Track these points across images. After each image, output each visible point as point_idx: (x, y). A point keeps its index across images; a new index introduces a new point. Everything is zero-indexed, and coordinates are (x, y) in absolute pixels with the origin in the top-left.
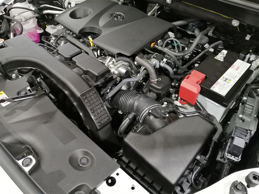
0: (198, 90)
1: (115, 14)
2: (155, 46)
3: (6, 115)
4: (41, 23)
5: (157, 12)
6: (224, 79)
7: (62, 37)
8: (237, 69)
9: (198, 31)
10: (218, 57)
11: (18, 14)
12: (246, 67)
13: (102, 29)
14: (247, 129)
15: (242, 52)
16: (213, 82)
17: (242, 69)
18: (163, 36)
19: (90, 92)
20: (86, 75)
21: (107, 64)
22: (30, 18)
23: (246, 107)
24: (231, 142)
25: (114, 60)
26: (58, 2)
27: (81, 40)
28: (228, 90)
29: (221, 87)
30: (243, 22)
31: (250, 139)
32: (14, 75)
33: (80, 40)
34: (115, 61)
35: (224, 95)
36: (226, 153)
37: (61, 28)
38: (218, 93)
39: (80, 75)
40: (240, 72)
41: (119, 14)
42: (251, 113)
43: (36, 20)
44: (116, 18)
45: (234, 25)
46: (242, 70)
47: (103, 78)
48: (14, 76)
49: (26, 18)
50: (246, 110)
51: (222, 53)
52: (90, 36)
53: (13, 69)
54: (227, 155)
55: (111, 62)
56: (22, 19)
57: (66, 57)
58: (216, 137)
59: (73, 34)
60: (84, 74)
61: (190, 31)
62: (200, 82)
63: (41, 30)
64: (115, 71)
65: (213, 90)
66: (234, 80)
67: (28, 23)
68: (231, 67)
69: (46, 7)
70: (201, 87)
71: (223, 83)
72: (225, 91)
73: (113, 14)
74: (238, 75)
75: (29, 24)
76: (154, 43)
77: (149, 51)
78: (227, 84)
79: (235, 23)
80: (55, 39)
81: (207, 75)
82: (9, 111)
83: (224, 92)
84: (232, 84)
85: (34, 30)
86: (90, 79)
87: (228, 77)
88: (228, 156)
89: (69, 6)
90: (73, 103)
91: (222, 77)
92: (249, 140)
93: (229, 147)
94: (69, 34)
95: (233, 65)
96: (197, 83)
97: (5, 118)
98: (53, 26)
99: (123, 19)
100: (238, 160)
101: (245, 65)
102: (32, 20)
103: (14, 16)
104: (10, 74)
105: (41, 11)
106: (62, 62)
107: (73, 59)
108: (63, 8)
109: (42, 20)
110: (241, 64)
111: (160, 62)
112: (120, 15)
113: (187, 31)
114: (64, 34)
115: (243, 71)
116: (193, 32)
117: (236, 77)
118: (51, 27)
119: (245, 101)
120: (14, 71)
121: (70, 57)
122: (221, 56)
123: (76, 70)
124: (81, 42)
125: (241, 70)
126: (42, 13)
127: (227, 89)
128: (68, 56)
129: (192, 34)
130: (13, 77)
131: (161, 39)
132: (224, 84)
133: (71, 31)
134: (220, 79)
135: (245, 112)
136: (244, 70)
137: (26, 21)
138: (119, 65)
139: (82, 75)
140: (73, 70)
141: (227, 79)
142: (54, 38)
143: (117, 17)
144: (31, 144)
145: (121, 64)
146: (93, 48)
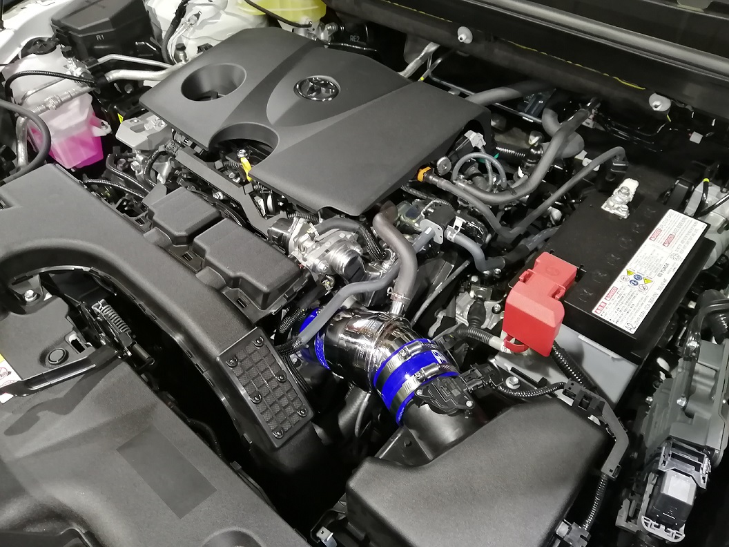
0: (556, 318)
1: (311, 80)
2: (431, 177)
3: (11, 431)
4: (102, 109)
5: (434, 60)
6: (632, 278)
7: (164, 153)
8: (668, 242)
9: (553, 116)
10: (611, 203)
11: (35, 89)
12: (693, 235)
13: (275, 131)
14: (702, 444)
15: (680, 177)
16: (600, 289)
17: (682, 242)
18: (453, 146)
19: (249, 342)
20: (235, 289)
21: (295, 240)
22: (69, 96)
23: (697, 373)
24: (654, 482)
25: (315, 230)
26: (147, 44)
27: (219, 164)
28: (643, 312)
29: (623, 305)
30: (682, 103)
31: (709, 476)
32: (30, 293)
33: (216, 163)
34: (316, 233)
35: (633, 332)
36: (643, 517)
37: (158, 129)
38: (614, 323)
39: (218, 291)
40: (676, 252)
41: (322, 80)
42: (712, 391)
43: (89, 98)
44: (314, 94)
45: (655, 109)
46: (683, 245)
47: (284, 296)
48: (29, 295)
49: (60, 99)
50: (695, 381)
51: (624, 191)
52: (244, 151)
53: (27, 274)
54: (646, 524)
55: (307, 236)
56: (48, 102)
57: (177, 234)
58: (610, 466)
59: (193, 146)
60: (228, 284)
61: (528, 113)
62: (562, 292)
63: (104, 128)
64: (317, 262)
65: (599, 316)
66: (661, 279)
67: (66, 111)
68: (649, 237)
69: (114, 61)
70: (566, 307)
71: (628, 290)
72: (635, 319)
73: (305, 81)
74: (671, 261)
75: (70, 114)
76: (425, 170)
77: (413, 192)
78: (640, 293)
79: (659, 104)
80: (143, 161)
81: (581, 267)
82: (19, 416)
83: (632, 322)
84: (655, 294)
85: (84, 129)
86: (245, 298)
87: (642, 271)
88: (649, 525)
89: (181, 54)
90: (203, 372)
91: (624, 273)
92: (706, 480)
93: (651, 496)
94: (182, 146)
95: (655, 229)
96: (553, 296)
97: (9, 440)
98: (136, 121)
99: (334, 96)
100: (676, 538)
101: (689, 228)
102: (76, 102)
103: (24, 97)
104: (19, 291)
105: (102, 73)
106: (165, 249)
107: (197, 240)
108: (163, 61)
109: (105, 100)
110: (680, 224)
111: (445, 229)
112: (326, 85)
113: (521, 113)
114: (168, 146)
115: (685, 247)
116: (540, 116)
117: (665, 268)
118: (132, 124)
119: (694, 354)
120: (30, 280)
121: (187, 235)
122: (621, 200)
123: (204, 275)
124: (219, 170)
125: (678, 244)
126: (103, 81)
127: (640, 312)
128: (181, 231)
129: (535, 123)
130: (27, 299)
131: (447, 155)
132: (633, 296)
133: (188, 138)
134: (619, 278)
135: (695, 388)
136: (688, 243)
137: (58, 106)
138: (327, 245)
139: (223, 287)
140: (198, 275)
141: (639, 278)
142: (141, 158)
143: (319, 91)
144: (85, 518)
145: (333, 241)
146: (252, 190)
